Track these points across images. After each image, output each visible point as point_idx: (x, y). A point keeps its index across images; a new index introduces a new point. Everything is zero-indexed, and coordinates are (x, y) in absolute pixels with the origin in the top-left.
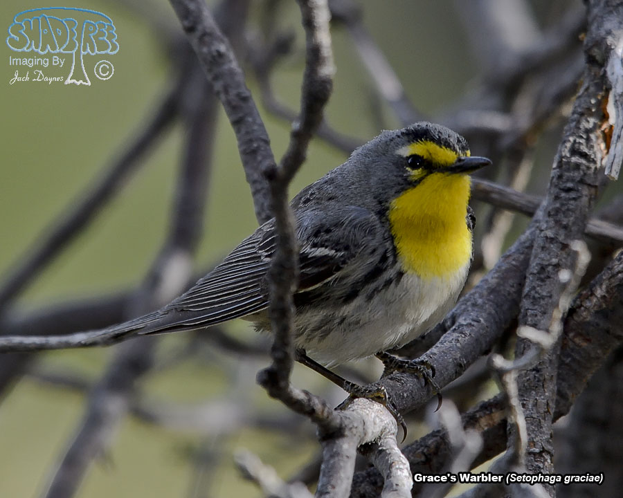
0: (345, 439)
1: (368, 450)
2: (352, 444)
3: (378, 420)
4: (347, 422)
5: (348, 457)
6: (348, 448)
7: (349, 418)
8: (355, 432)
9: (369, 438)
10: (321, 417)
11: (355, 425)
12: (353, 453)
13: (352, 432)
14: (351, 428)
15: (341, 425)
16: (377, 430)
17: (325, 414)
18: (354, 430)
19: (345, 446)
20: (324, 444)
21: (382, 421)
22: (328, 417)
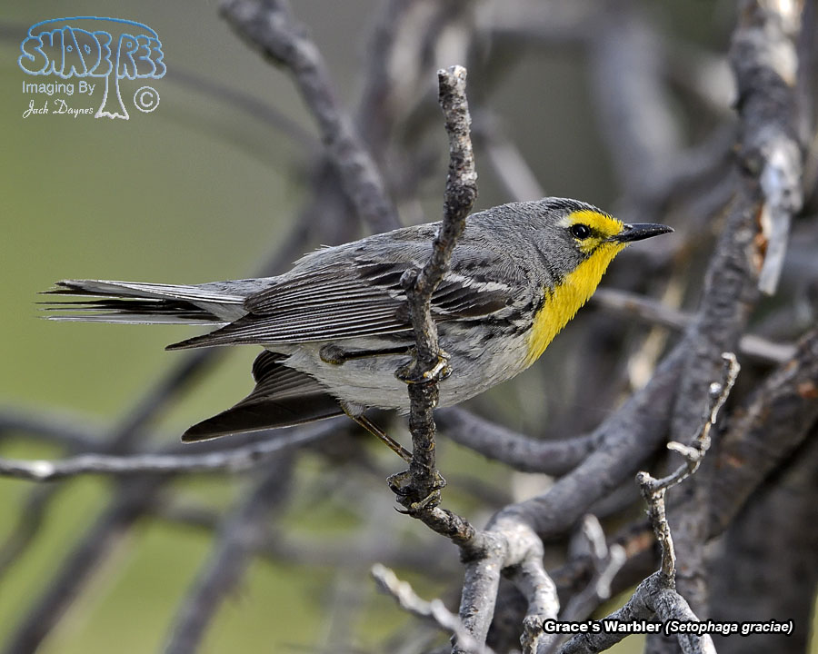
0: (487, 561)
1: (512, 572)
2: (495, 565)
3: (522, 542)
4: (490, 543)
5: (491, 579)
6: (491, 569)
7: (492, 539)
8: (498, 554)
9: (513, 560)
10: (463, 535)
11: (499, 546)
12: (496, 575)
13: (495, 553)
14: (494, 549)
15: (484, 546)
16: (521, 552)
17: (468, 534)
18: (498, 552)
19: (489, 568)
20: (467, 565)
21: (526, 542)
22: (470, 537)
